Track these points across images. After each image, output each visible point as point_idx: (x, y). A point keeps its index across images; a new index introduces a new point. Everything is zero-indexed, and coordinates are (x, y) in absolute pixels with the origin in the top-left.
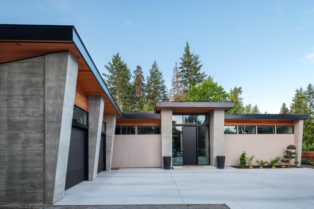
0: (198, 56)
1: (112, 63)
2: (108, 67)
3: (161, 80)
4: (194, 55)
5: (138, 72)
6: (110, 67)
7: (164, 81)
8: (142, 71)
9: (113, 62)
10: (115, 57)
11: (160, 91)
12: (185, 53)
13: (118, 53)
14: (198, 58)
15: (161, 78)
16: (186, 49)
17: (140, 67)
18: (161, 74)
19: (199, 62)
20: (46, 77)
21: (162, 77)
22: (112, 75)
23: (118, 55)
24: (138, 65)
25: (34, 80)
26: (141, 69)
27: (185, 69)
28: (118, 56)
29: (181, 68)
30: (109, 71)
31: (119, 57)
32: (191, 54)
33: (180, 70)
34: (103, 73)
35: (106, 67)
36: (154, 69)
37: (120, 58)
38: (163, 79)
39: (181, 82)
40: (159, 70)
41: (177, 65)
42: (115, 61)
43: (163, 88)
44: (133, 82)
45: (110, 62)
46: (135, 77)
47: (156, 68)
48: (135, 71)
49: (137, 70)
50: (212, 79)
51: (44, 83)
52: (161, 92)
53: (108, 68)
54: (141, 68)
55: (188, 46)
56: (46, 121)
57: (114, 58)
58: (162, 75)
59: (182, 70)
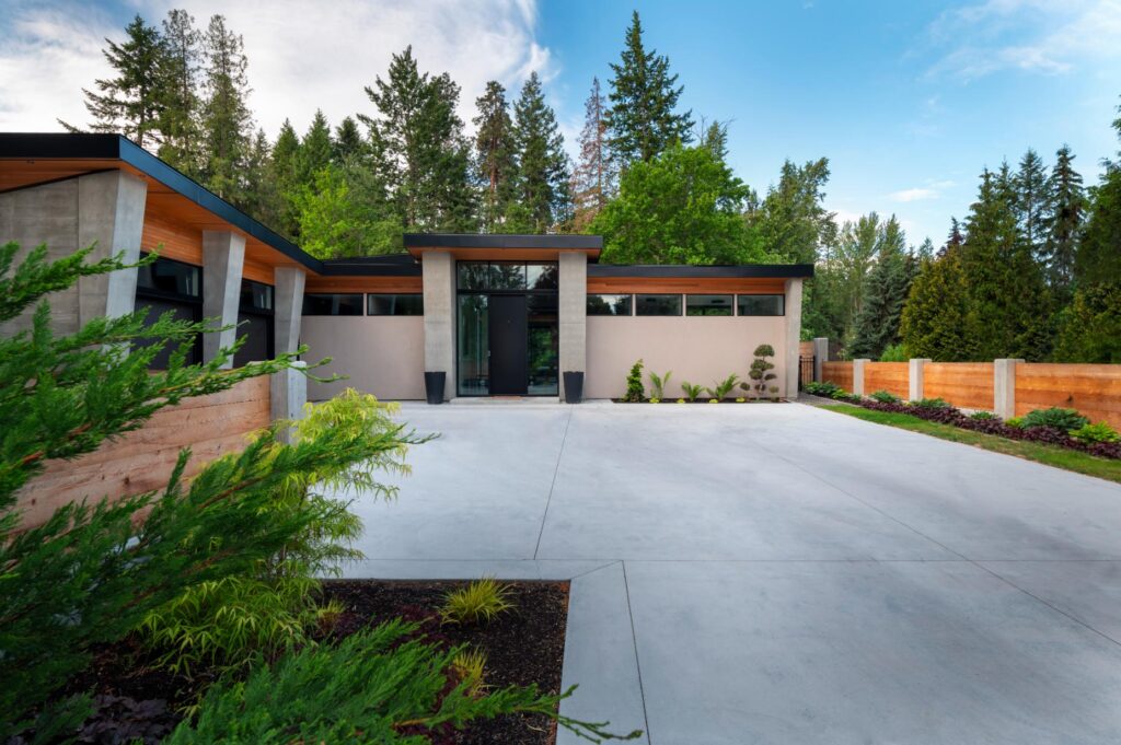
0: (667, 59)
1: (388, 82)
2: (375, 95)
3: (552, 137)
4: (655, 57)
5: (492, 104)
6: (381, 94)
7: (562, 140)
8: (506, 101)
9: (393, 77)
10: (399, 61)
11: (551, 172)
12: (628, 49)
13: (410, 48)
14: (665, 67)
15: (552, 130)
16: (630, 35)
17: (499, 87)
18: (552, 118)
19: (674, 79)
20: (80, 216)
21: (556, 126)
22: (390, 119)
23: (408, 54)
24: (490, 80)
25: (60, 220)
26: (504, 93)
27: (629, 100)
28: (410, 58)
29: (613, 98)
30: (379, 105)
31: (413, 59)
32: (647, 53)
33: (610, 105)
34: (360, 113)
35: (369, 92)
36: (529, 100)
37: (415, 64)
38: (558, 132)
39: (612, 143)
40: (546, 102)
41: (598, 89)
42: (399, 72)
43: (558, 162)
44: (473, 139)
45: (381, 79)
46: (482, 121)
47: (538, 96)
48: (482, 100)
49: (489, 98)
50: (724, 135)
51: (77, 225)
52: (553, 175)
53: (376, 98)
54: (504, 90)
55: (637, 23)
56: (81, 292)
57: (395, 64)
58: (556, 120)
59: (617, 103)
